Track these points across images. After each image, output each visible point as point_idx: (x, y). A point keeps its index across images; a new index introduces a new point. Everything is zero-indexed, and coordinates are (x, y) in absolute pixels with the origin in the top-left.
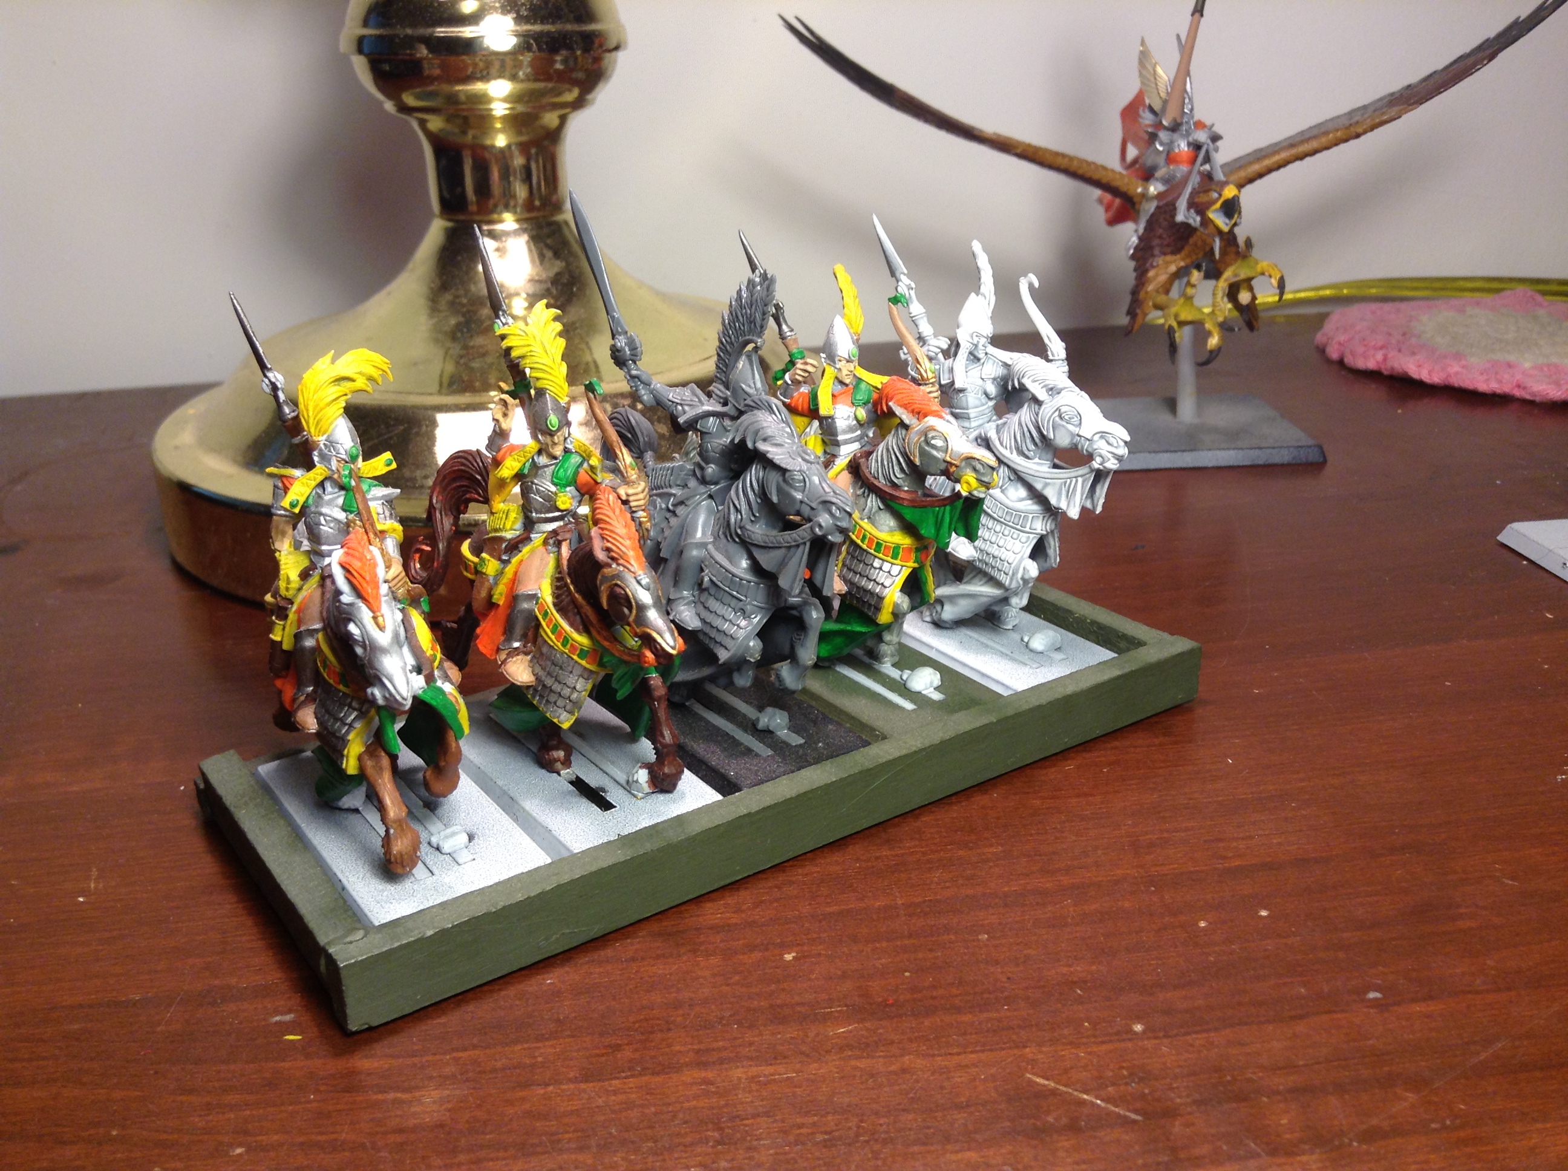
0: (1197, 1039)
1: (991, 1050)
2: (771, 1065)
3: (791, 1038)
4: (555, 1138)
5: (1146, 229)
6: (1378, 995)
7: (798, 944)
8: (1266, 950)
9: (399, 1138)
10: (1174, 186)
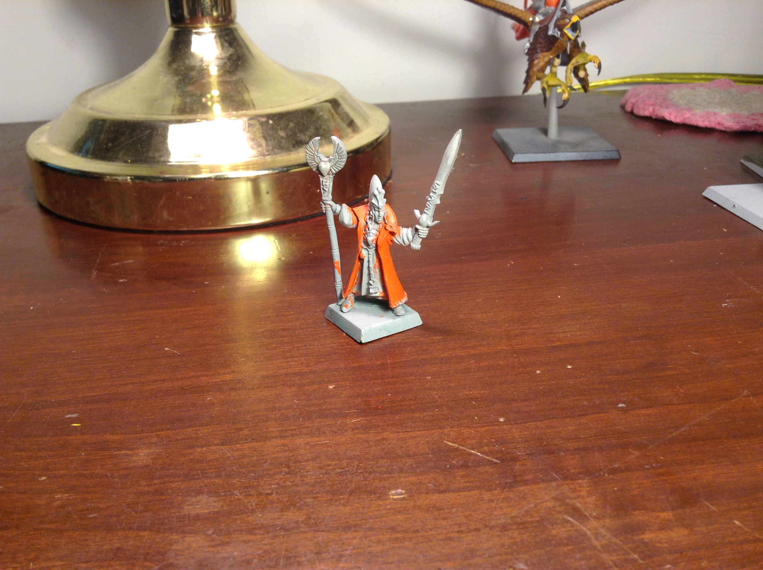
0: (530, 425)
1: (428, 430)
2: (317, 437)
3: (328, 424)
4: (205, 471)
5: (534, 39)
6: (624, 405)
7: (337, 381)
8: (569, 384)
9: (126, 472)
10: (548, 17)
